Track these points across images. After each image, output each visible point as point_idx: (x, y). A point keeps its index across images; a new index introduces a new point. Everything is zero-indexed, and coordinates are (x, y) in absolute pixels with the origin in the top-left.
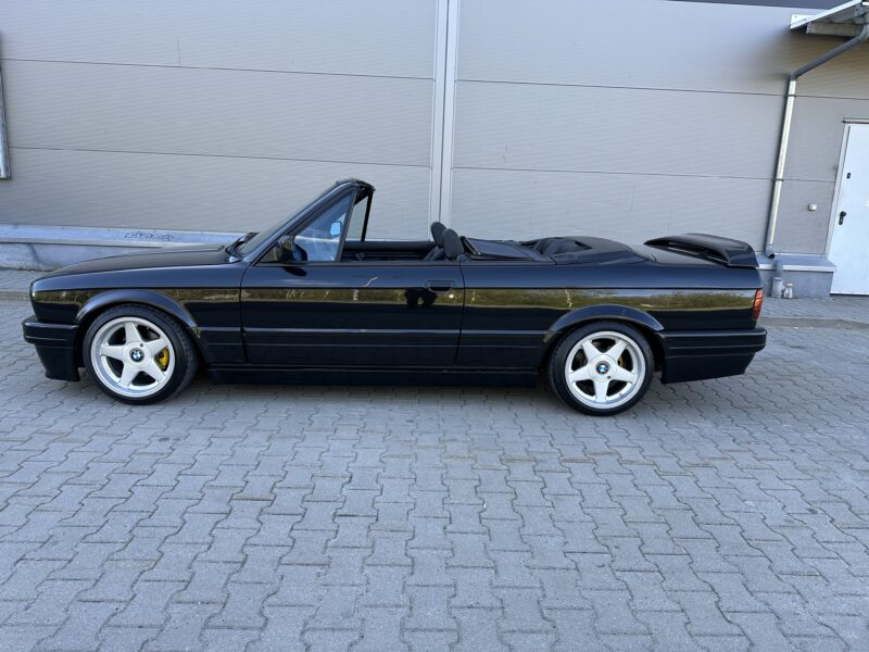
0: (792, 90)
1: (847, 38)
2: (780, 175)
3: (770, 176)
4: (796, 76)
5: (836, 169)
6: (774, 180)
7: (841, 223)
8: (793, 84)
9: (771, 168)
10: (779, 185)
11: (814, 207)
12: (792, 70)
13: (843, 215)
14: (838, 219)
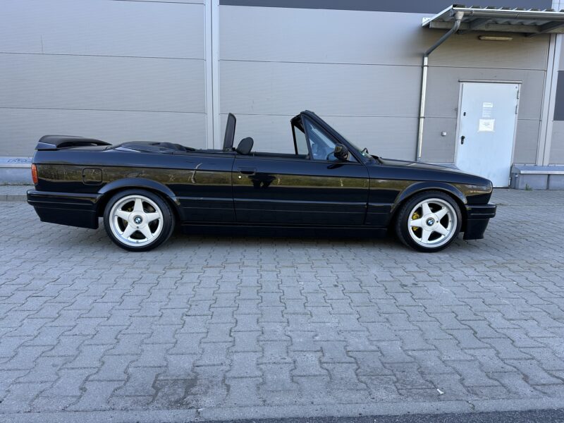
0: (426, 63)
1: (447, 30)
2: (422, 115)
3: (417, 115)
4: (428, 54)
5: (456, 110)
6: (419, 118)
7: (462, 143)
8: (426, 59)
9: (417, 110)
10: (422, 120)
11: (445, 134)
12: (425, 51)
13: (463, 138)
14: (460, 141)
